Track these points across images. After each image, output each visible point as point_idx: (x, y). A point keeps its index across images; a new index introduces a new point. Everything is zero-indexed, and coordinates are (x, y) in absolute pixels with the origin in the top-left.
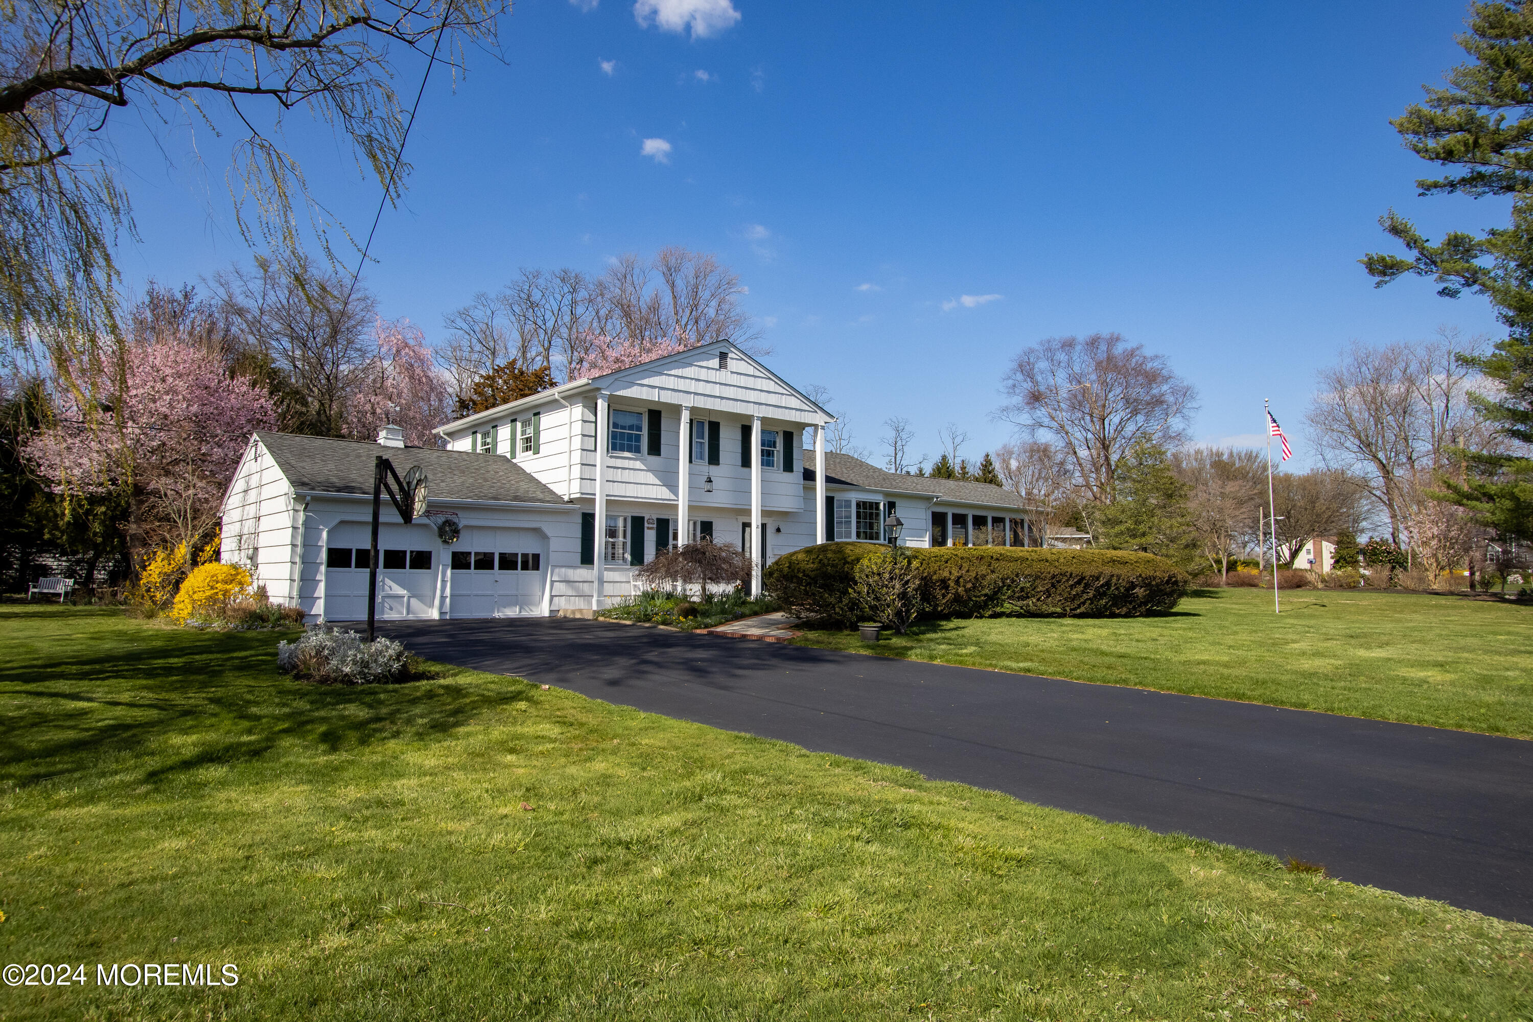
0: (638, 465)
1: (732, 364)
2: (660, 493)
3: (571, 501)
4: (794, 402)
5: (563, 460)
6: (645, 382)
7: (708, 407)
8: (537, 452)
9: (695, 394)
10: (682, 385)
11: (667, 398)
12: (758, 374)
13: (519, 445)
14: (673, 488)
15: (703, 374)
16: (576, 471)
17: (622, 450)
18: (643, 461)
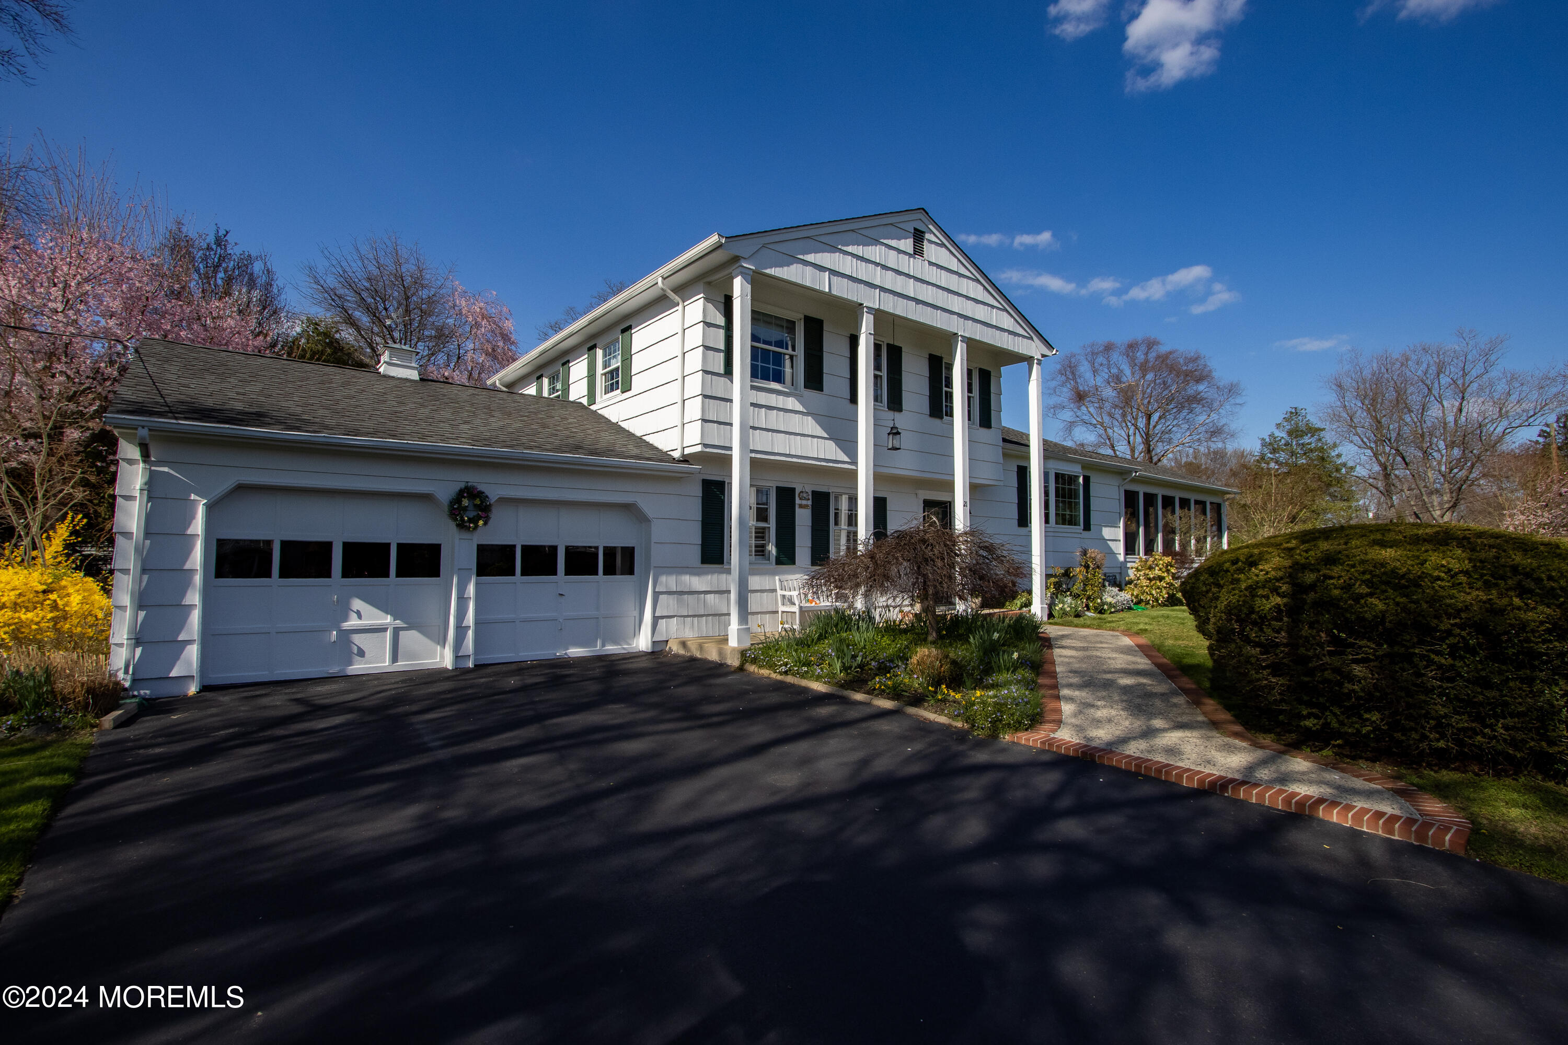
0: (792, 403)
1: (931, 251)
2: (828, 451)
3: (685, 459)
4: (1007, 321)
5: (673, 393)
6: (810, 258)
7: (899, 312)
8: (627, 388)
9: (882, 289)
10: (863, 271)
11: (843, 290)
12: (963, 271)
13: (600, 383)
14: (848, 444)
15: (892, 259)
16: (695, 409)
17: (766, 377)
18: (799, 397)
